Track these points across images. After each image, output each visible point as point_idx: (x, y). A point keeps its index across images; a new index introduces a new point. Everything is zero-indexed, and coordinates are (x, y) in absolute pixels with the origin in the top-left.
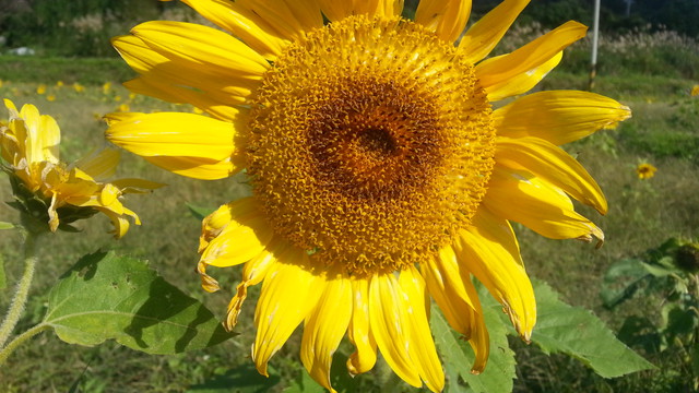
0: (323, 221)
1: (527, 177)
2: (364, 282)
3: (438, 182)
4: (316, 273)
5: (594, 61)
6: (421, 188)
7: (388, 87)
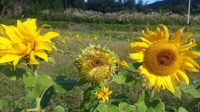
0: (159, 69)
1: (187, 62)
2: (162, 77)
3: (175, 63)
4: (155, 76)
5: (188, 23)
6: (173, 64)
7: (169, 50)
